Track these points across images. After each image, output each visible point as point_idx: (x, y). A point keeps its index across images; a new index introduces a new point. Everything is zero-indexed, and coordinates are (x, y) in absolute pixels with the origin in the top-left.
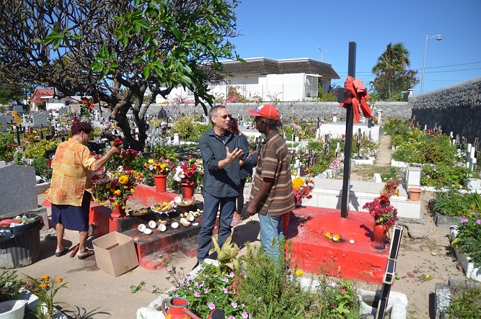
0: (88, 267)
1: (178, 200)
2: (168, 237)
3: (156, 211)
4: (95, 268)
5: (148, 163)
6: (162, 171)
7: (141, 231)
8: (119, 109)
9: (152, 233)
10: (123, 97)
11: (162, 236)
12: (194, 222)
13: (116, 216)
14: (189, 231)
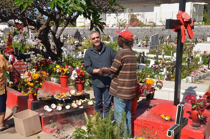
0: (10, 131)
1: (73, 92)
2: (62, 114)
3: (57, 98)
4: (14, 132)
5: (56, 68)
6: (65, 73)
7: (46, 110)
8: (41, 31)
9: (52, 111)
10: (44, 23)
11: (59, 113)
12: (81, 106)
13: (30, 100)
14: (76, 111)
